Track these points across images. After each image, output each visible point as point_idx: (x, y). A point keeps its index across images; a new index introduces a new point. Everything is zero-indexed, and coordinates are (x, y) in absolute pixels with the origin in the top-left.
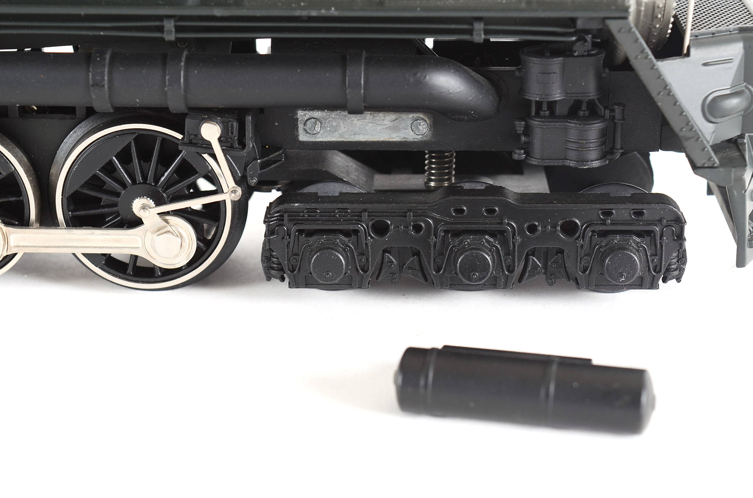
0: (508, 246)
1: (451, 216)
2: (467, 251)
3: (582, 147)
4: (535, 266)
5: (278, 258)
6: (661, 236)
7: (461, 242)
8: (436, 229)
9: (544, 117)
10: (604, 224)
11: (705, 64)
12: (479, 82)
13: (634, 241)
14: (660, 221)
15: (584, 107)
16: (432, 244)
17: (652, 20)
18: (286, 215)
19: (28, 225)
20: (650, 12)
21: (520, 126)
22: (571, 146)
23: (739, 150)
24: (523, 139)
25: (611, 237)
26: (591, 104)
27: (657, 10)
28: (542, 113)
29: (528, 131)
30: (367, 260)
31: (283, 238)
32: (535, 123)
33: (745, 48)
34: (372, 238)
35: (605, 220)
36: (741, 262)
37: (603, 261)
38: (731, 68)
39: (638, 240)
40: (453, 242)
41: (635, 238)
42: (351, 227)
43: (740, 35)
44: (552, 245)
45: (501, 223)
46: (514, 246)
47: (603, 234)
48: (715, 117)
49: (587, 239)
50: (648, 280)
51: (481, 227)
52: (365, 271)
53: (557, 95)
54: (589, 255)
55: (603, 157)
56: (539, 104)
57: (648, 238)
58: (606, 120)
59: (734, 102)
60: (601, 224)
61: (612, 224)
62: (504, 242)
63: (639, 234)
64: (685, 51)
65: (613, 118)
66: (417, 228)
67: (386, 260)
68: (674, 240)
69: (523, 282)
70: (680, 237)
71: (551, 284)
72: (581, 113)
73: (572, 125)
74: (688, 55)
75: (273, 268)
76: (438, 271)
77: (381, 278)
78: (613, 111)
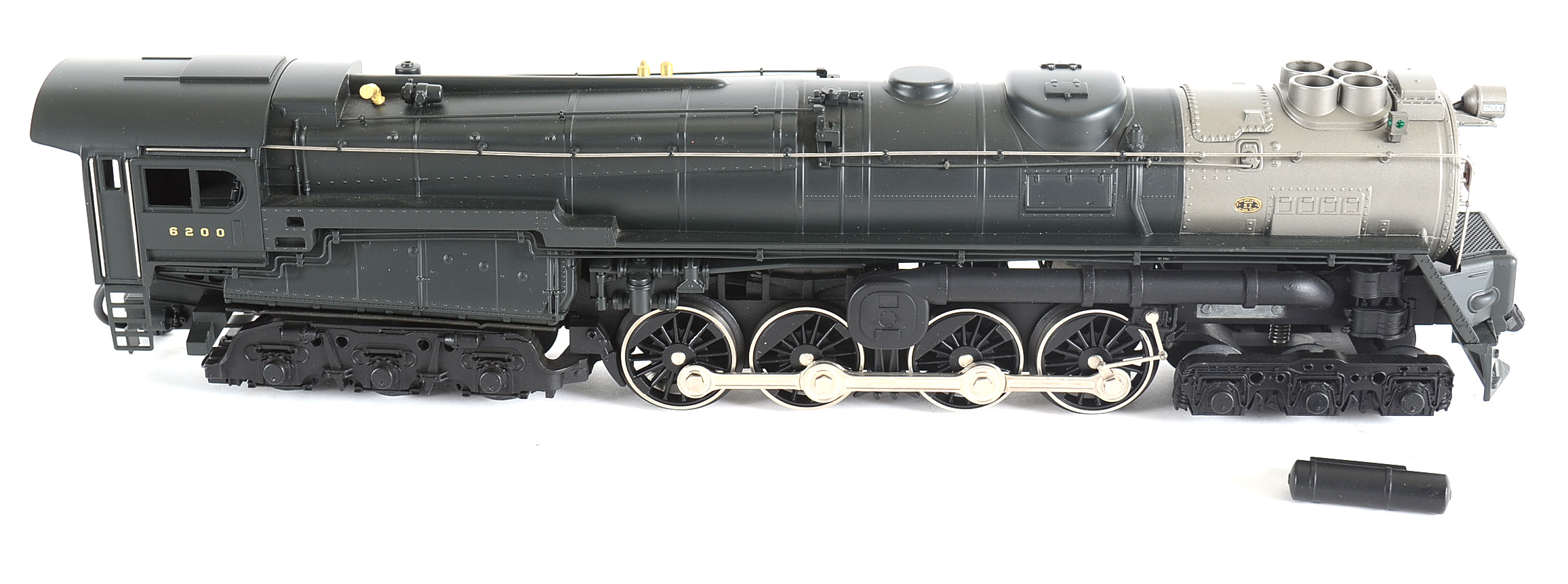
0: (1339, 389)
1: (1303, 370)
2: (1313, 393)
3: (1387, 325)
4: (1354, 402)
5: (1186, 396)
6: (1438, 383)
7: (1308, 386)
8: (1293, 379)
9: (1364, 307)
10: (1402, 376)
11: (1470, 277)
12: (1325, 287)
13: (1420, 386)
14: (1438, 373)
15: (1390, 301)
16: (1289, 388)
17: (1437, 248)
18: (1196, 371)
19: (1017, 374)
20: (1436, 245)
21: (1348, 312)
22: (1380, 325)
23: (1490, 329)
24: (1350, 320)
25: (1406, 383)
26: (1394, 300)
27: (1441, 243)
28: (1362, 304)
29: (1353, 316)
30: (1246, 397)
31: (1192, 384)
32: (1358, 311)
33: (1494, 265)
34: (1250, 384)
35: (1402, 373)
36: (1487, 397)
37: (1401, 399)
38: (1485, 278)
39: (1423, 385)
40: (1303, 387)
41: (1421, 384)
42: (1238, 377)
43: (1491, 256)
44: (1367, 388)
45: (1336, 375)
46: (1342, 389)
47: (1399, 382)
48: (1475, 309)
49: (1390, 385)
50: (1427, 410)
51: (1322, 377)
52: (1244, 405)
53: (1374, 295)
54: (1391, 395)
55: (1401, 332)
56: (1361, 300)
57: (1429, 384)
58: (1404, 309)
59: (1487, 299)
60: (1400, 376)
61: (1407, 376)
62: (1337, 387)
63: (1423, 382)
64: (1458, 268)
65: (1408, 307)
66: (1281, 378)
67: (1256, 397)
68: (1446, 385)
69: (1345, 411)
70: (1450, 384)
71: (1363, 413)
72: (1388, 305)
73: (1383, 313)
74: (1459, 270)
75: (1182, 403)
76: (1291, 405)
77: (1251, 409)
78: (1408, 303)
